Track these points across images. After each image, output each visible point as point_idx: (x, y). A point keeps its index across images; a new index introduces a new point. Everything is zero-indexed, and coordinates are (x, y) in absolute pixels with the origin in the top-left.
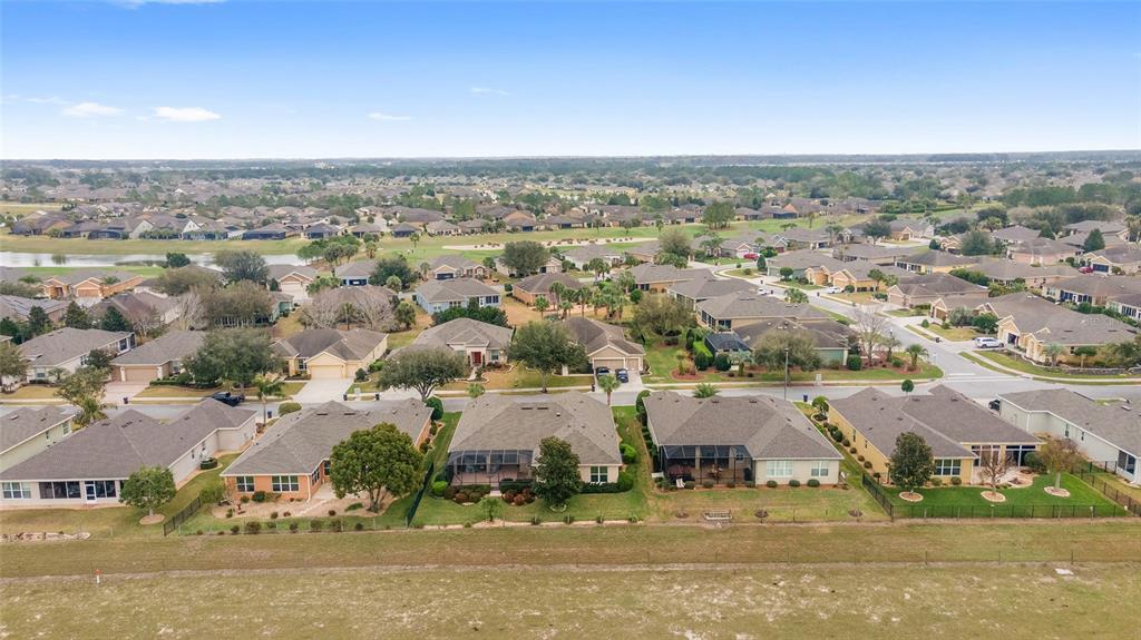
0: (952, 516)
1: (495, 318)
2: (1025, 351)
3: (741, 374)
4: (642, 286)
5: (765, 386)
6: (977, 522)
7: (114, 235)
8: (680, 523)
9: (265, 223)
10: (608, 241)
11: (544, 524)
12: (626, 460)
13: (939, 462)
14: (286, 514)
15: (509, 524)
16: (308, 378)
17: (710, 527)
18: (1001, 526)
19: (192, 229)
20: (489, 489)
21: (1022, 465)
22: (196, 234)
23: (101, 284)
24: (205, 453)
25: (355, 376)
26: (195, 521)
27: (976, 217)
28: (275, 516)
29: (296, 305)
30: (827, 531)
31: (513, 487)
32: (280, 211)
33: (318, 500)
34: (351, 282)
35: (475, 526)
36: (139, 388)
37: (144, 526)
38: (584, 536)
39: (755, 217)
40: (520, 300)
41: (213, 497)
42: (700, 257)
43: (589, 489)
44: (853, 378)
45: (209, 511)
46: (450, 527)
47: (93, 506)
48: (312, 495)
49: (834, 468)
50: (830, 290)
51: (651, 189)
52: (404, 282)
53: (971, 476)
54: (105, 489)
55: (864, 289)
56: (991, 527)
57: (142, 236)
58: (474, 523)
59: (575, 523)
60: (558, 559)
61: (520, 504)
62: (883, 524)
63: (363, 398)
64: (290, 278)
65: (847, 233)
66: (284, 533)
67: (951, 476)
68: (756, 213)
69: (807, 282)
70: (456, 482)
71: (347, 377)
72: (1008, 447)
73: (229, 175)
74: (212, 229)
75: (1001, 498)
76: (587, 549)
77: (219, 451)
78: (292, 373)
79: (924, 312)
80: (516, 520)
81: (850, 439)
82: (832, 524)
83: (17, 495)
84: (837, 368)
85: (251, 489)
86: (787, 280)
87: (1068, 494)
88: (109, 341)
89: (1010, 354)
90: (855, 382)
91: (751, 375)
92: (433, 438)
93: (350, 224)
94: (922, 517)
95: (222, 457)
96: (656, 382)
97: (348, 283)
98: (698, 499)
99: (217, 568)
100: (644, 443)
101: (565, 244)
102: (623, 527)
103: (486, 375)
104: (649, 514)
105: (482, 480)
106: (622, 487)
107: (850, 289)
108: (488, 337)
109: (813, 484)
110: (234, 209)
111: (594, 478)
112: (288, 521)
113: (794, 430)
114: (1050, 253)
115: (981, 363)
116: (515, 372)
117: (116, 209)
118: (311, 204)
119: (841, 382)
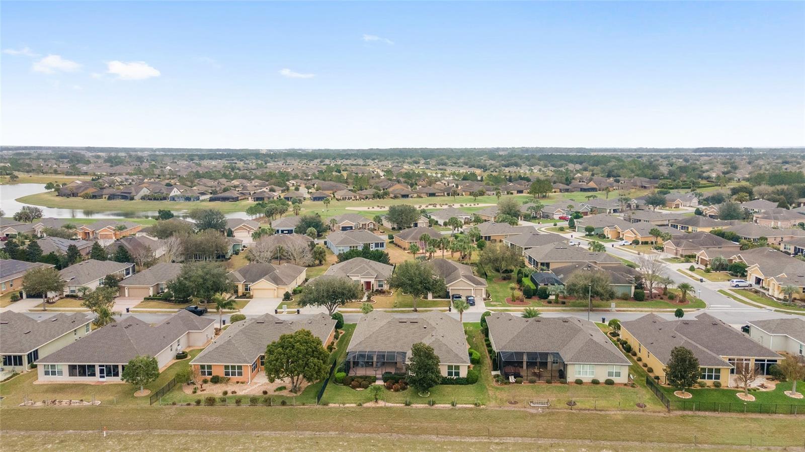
0: (715, 410)
1: (381, 258)
2: (768, 290)
3: (556, 302)
4: (486, 237)
5: (574, 310)
6: (734, 415)
7: (124, 197)
8: (512, 408)
9: (225, 190)
10: (462, 206)
11: (414, 406)
12: (473, 361)
13: (704, 370)
14: (234, 392)
15: (389, 405)
16: (251, 297)
17: (534, 411)
18: (752, 419)
19: (176, 193)
20: (375, 379)
21: (768, 374)
22: (178, 197)
23: (114, 230)
24: (179, 348)
25: (283, 297)
26: (171, 395)
27: (730, 192)
28: (225, 393)
29: (244, 247)
30: (620, 417)
31: (392, 378)
32: (235, 182)
33: (256, 383)
34: (282, 231)
35: (365, 405)
36: (138, 302)
37: (136, 397)
38: (442, 414)
39: (567, 191)
40: (399, 246)
41: (184, 379)
42: (527, 218)
43: (446, 382)
44: (638, 306)
45: (181, 388)
46: (347, 405)
47: (103, 382)
48: (252, 379)
49: (625, 372)
50: (622, 243)
51: (492, 170)
52: (318, 232)
53: (728, 381)
54: (111, 371)
55: (646, 243)
56: (744, 420)
57: (143, 198)
58: (364, 403)
59: (436, 405)
60: (424, 431)
61: (397, 390)
62: (662, 414)
63: (289, 313)
64: (241, 228)
65: (634, 202)
66: (232, 406)
67: (713, 380)
68: (567, 187)
69: (604, 237)
70: (352, 374)
71: (278, 297)
72: (756, 360)
74: (189, 194)
75: (752, 398)
76: (444, 424)
77: (189, 347)
78: (240, 294)
79: (692, 260)
80: (394, 402)
81: (637, 352)
82: (624, 413)
83: (54, 373)
84: (626, 299)
85: (210, 374)
86: (590, 235)
87: (802, 397)
88: (117, 269)
89: (756, 292)
90: (640, 309)
91: (564, 303)
92: (336, 342)
93: (283, 191)
94: (691, 409)
95: (191, 351)
96: (495, 306)
97: (280, 232)
98: (525, 391)
99: (186, 429)
100: (486, 349)
101: (431, 207)
102: (471, 409)
103: (373, 298)
104: (489, 401)
105: (370, 372)
106: (470, 380)
107: (636, 242)
108: (376, 271)
109: (609, 383)
110: (204, 180)
111: (450, 374)
112: (235, 397)
113: (596, 343)
114: (785, 219)
115: (735, 298)
116: (395, 296)
117: (127, 180)
118: (257, 177)
119: (630, 309)
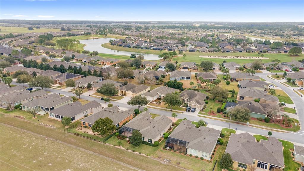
3: (227, 117)
8: (157, 159)
9: (161, 45)
11: (128, 150)
15: (122, 148)
16: (126, 96)
17: (162, 163)
19: (144, 46)
26: (73, 129)
28: (85, 132)
32: (168, 41)
34: (162, 67)
35: (116, 146)
37: (65, 128)
38: (134, 156)
40: (197, 79)
43: (147, 144)
44: (263, 125)
45: (76, 128)
46: (111, 145)
59: (135, 152)
61: (129, 143)
69: (295, 84)
76: (131, 160)
77: (90, 113)
84: (259, 120)
96: (202, 114)
98: (169, 154)
99: (65, 142)
102: (144, 156)
104: (153, 155)
105: (127, 135)
106: (154, 145)
109: (202, 159)
111: (149, 141)
112: (87, 134)
119: (257, 126)
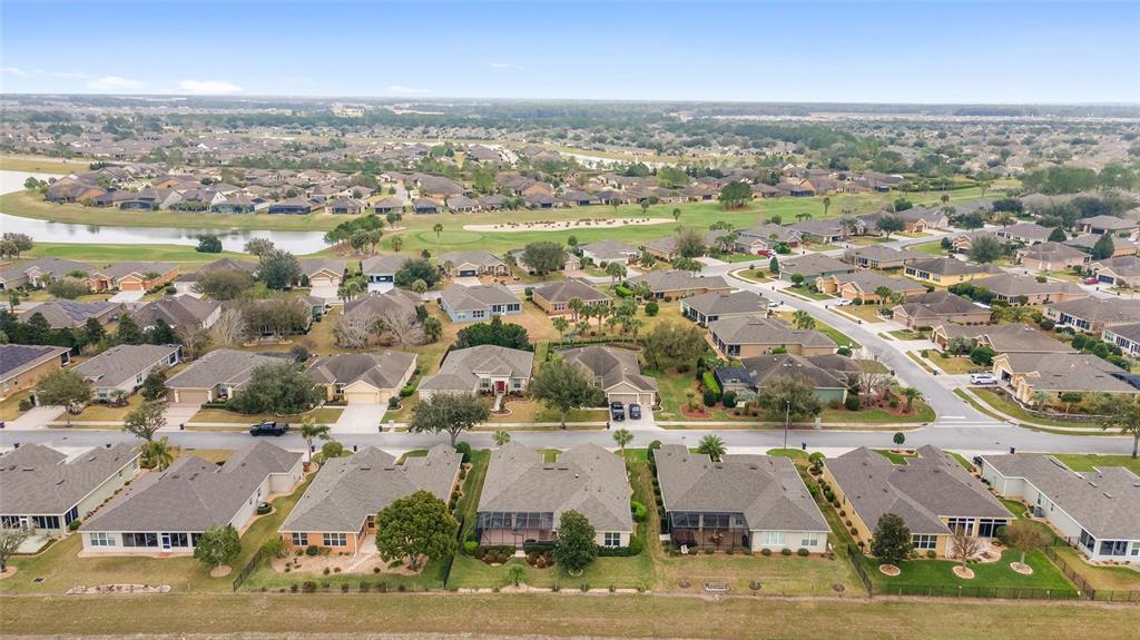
0: (925, 594)
1: (514, 339)
2: (1016, 391)
3: (746, 413)
4: (657, 294)
5: (769, 427)
6: (946, 600)
7: (144, 206)
8: (683, 593)
10: (625, 223)
11: (563, 591)
12: (636, 519)
13: (917, 537)
14: (337, 570)
15: (533, 590)
16: (345, 404)
17: (709, 598)
18: (967, 605)
19: (220, 200)
20: (514, 550)
21: (994, 536)
22: (223, 206)
23: (144, 279)
24: (261, 499)
25: (388, 404)
26: (258, 574)
27: (992, 207)
28: (327, 572)
29: (327, 307)
30: (812, 606)
31: (535, 549)
32: (303, 176)
33: (364, 555)
35: (504, 590)
36: (193, 410)
37: (214, 579)
39: (772, 195)
40: (540, 307)
41: (274, 551)
42: (715, 253)
44: (850, 420)
45: (268, 564)
46: (481, 590)
47: (169, 554)
48: (359, 547)
49: (822, 540)
50: (838, 301)
52: (428, 282)
53: (946, 548)
54: (178, 540)
55: (871, 302)
56: (957, 607)
57: (171, 207)
58: (502, 587)
59: (591, 591)
60: (575, 630)
61: (542, 566)
62: (862, 601)
63: (398, 430)
64: (321, 275)
65: (861, 224)
66: (337, 592)
67: (928, 549)
68: (772, 189)
70: (485, 542)
71: (381, 403)
72: (982, 520)
73: (250, 122)
74: (238, 202)
75: (970, 574)
78: (330, 399)
79: (926, 334)
80: (538, 585)
81: (841, 501)
82: (818, 598)
83: (103, 543)
85: (305, 542)
86: (798, 286)
87: (1031, 572)
89: (1002, 393)
90: (852, 425)
91: (755, 415)
92: (463, 482)
93: (372, 194)
94: (897, 594)
95: (275, 500)
96: (666, 419)
97: (375, 279)
100: (653, 498)
101: (583, 225)
102: (633, 596)
103: (509, 405)
104: (655, 582)
107: (857, 302)
108: (511, 365)
110: (258, 172)
112: (340, 577)
114: (1059, 259)
115: (974, 404)
116: (535, 406)
118: (332, 167)
119: (839, 425)
